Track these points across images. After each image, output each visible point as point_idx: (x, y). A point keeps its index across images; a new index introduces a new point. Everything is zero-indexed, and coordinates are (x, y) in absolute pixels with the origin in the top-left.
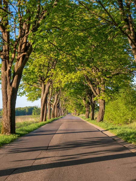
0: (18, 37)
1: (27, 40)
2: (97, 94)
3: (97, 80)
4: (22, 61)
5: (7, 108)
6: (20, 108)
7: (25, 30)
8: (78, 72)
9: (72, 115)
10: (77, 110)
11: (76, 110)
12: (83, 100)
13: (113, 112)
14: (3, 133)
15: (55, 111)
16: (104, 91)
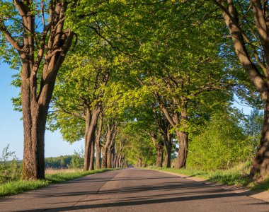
0: (49, 23)
1: (62, 28)
2: (175, 124)
3: (175, 101)
4: (55, 63)
5: (31, 138)
6: (52, 158)
7: (59, 15)
8: (145, 87)
9: (135, 167)
10: (143, 157)
11: (141, 159)
12: (153, 139)
13: (201, 151)
14: (24, 178)
15: (108, 158)
16: (186, 118)
